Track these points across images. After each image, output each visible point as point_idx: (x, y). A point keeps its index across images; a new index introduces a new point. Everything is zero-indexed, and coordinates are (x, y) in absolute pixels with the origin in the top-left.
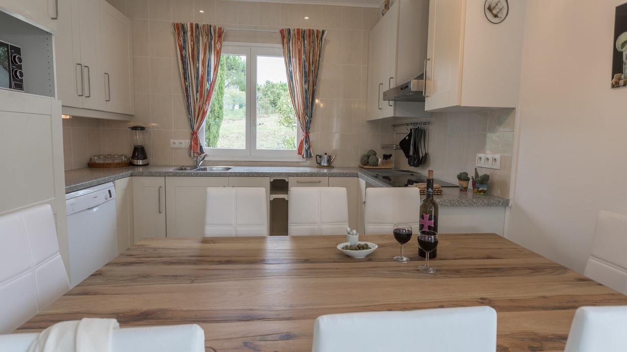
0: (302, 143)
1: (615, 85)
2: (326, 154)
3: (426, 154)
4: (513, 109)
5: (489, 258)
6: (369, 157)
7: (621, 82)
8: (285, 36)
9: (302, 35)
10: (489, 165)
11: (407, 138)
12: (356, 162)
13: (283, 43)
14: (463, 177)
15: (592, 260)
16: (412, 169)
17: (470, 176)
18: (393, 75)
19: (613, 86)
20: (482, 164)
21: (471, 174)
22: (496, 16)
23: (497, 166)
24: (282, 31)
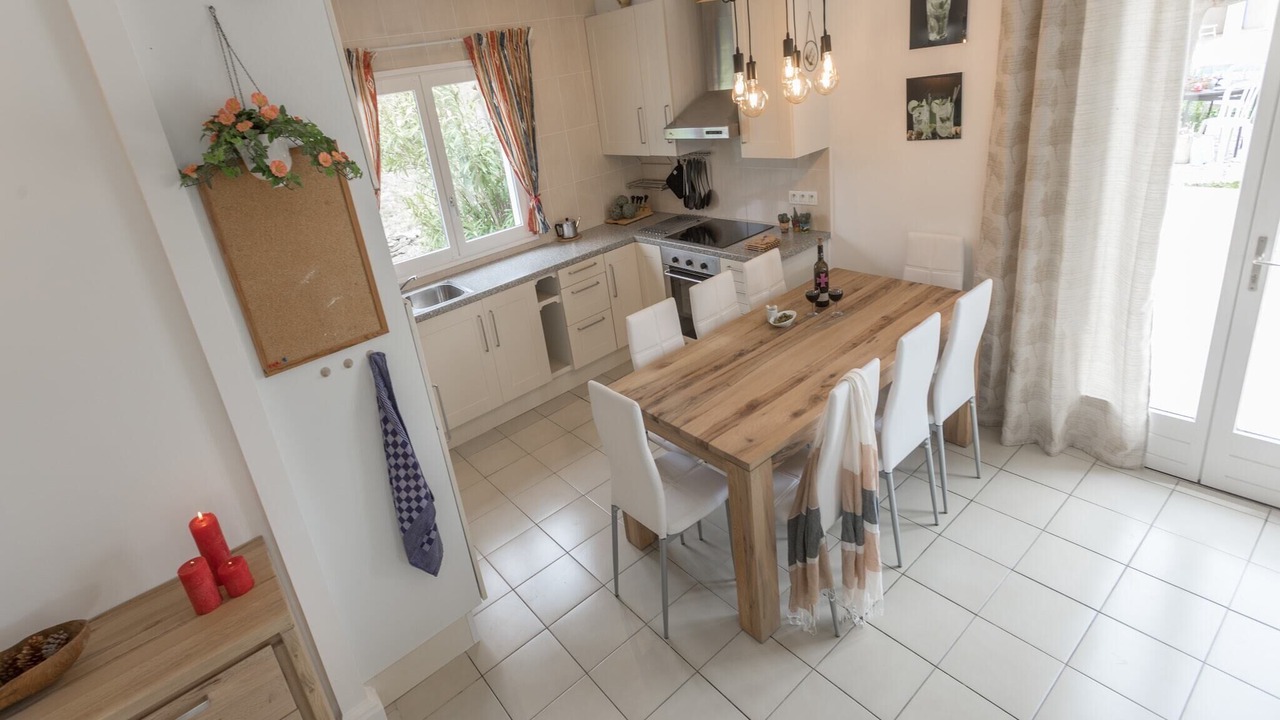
0: (531, 213)
1: (909, 139)
2: (567, 220)
3: (710, 191)
4: (827, 149)
5: (856, 290)
6: (622, 207)
7: (913, 137)
8: (472, 47)
9: (500, 40)
10: (806, 200)
11: (675, 173)
12: (598, 218)
13: (473, 58)
14: (783, 219)
15: (907, 268)
16: (694, 212)
17: (789, 216)
18: (670, 103)
19: (908, 139)
20: (798, 199)
21: (790, 215)
22: (811, 64)
23: (814, 201)
24: (467, 42)
